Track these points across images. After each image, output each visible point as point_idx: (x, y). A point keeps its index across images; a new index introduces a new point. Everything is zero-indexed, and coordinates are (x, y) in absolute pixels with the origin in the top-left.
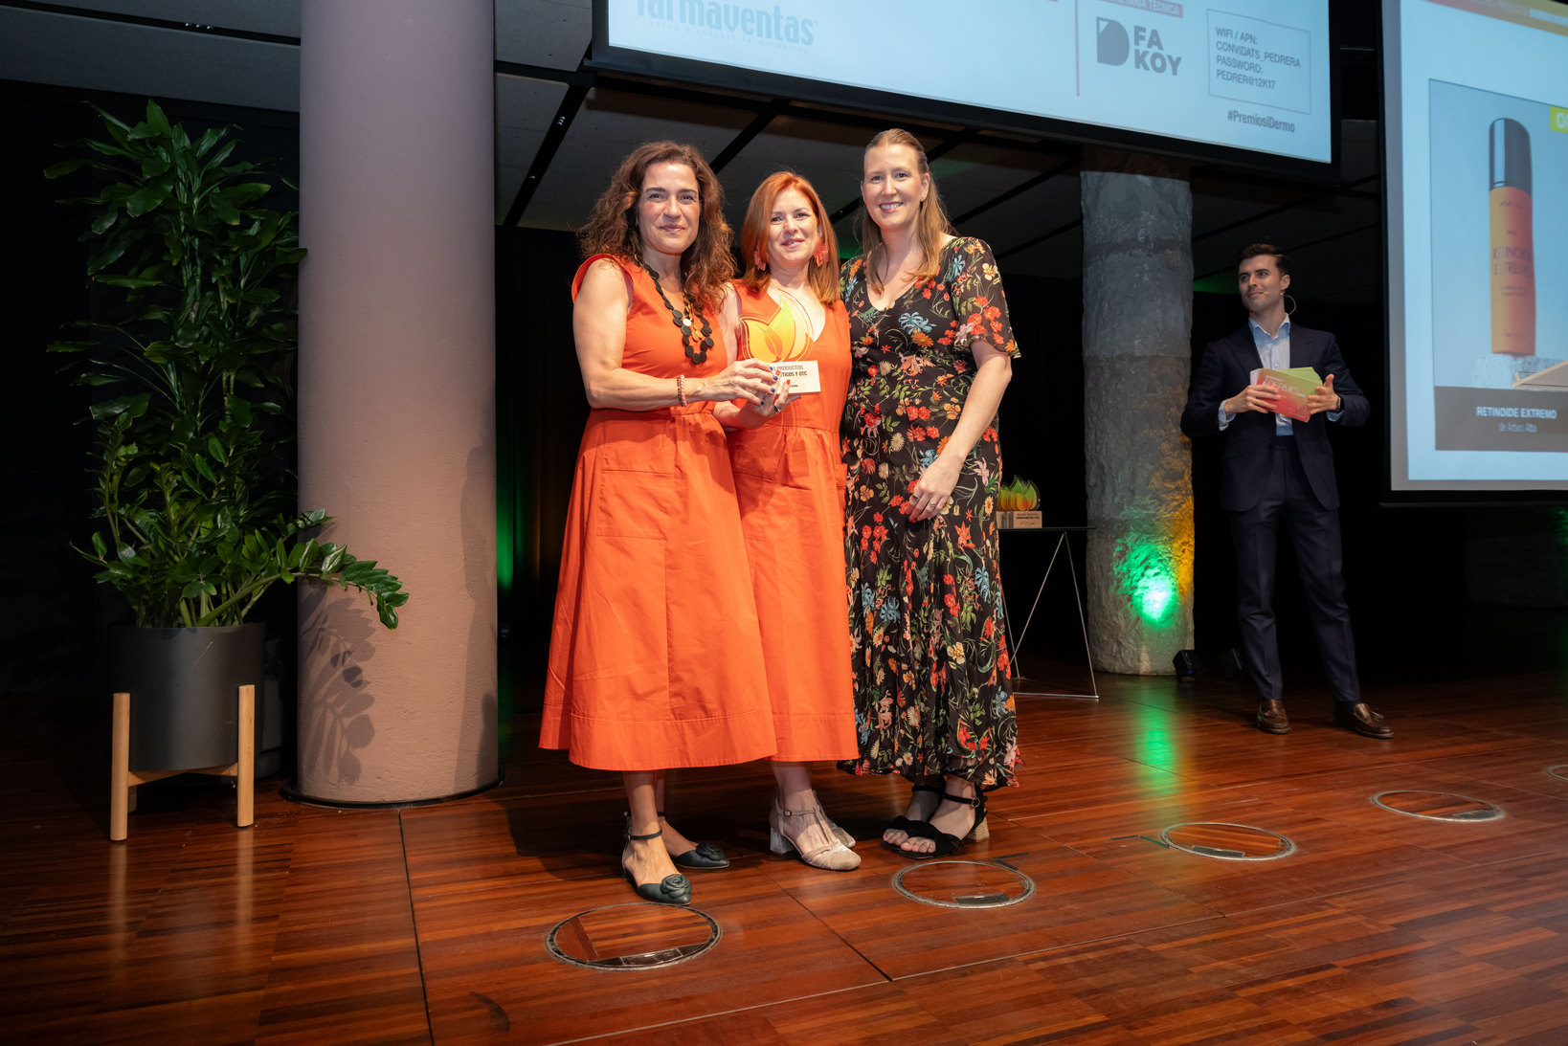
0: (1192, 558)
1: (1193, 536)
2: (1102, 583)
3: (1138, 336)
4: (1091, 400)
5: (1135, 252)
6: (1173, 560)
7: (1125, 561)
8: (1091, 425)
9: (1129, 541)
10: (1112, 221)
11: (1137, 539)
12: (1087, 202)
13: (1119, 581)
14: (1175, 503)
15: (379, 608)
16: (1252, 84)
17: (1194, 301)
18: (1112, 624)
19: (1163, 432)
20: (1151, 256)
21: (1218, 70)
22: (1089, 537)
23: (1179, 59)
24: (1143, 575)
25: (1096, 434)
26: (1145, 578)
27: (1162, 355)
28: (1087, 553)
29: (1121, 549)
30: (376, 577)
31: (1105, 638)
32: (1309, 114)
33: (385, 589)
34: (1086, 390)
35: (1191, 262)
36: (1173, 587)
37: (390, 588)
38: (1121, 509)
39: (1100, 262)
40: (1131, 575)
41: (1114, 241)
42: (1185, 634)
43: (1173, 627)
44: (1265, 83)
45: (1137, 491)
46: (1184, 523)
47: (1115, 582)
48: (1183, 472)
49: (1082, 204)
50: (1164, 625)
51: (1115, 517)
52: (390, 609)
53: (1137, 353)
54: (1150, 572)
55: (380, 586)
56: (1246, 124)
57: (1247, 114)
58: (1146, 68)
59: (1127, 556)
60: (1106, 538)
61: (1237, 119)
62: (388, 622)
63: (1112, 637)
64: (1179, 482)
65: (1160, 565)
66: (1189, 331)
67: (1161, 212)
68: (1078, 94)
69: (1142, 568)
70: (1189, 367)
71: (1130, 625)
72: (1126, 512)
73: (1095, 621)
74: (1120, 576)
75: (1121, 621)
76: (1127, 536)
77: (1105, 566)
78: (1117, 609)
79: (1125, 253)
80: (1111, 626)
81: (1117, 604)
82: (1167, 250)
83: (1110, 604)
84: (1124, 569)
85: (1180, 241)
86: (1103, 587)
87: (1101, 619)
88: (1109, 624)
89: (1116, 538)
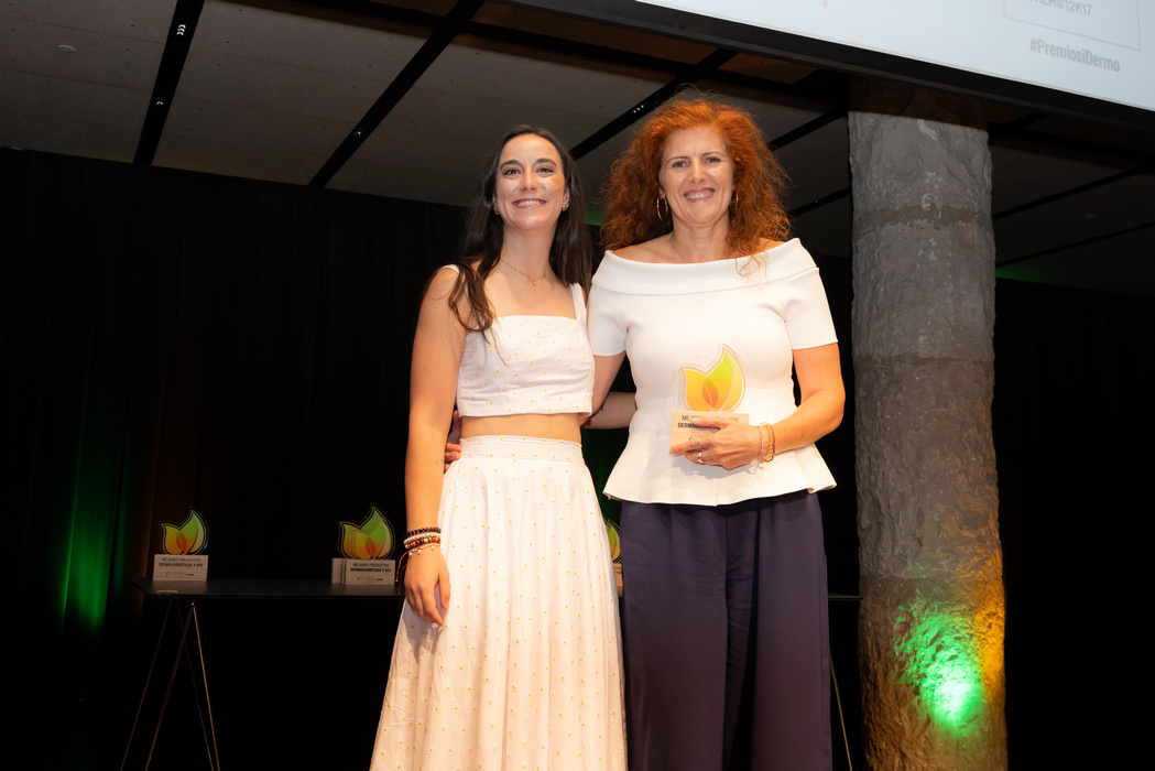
0: (1002, 635)
1: (1001, 605)
2: (879, 667)
3: (922, 331)
5: (918, 222)
6: (975, 638)
7: (910, 637)
8: (863, 447)
9: (915, 607)
10: (889, 182)
11: (925, 609)
12: (857, 159)
13: (902, 665)
14: (976, 559)
17: (996, 288)
19: (958, 460)
20: (938, 229)
22: (863, 602)
24: (934, 658)
25: (869, 459)
26: (936, 664)
27: (953, 357)
28: (860, 622)
29: (904, 620)
32: (1138, 50)
35: (991, 239)
36: (977, 676)
38: (905, 562)
39: (873, 234)
40: (918, 657)
41: (891, 207)
42: (994, 746)
43: (977, 734)
45: (924, 541)
46: (989, 587)
47: (896, 666)
48: (987, 517)
49: (851, 161)
50: (965, 732)
51: (896, 575)
53: (923, 353)
54: (944, 654)
56: (1055, 58)
57: (1056, 45)
59: (912, 631)
60: (884, 603)
61: (1043, 50)
64: (982, 531)
65: (957, 644)
66: (991, 327)
67: (950, 173)
69: (932, 650)
70: (993, 374)
71: (917, 730)
72: (910, 568)
74: (903, 658)
75: (905, 723)
76: (913, 602)
77: (882, 643)
78: (899, 705)
79: (905, 224)
80: (891, 729)
81: (900, 696)
82: (960, 222)
83: (891, 699)
84: (909, 649)
85: (976, 211)
86: (880, 671)
87: (878, 718)
88: (888, 726)
89: (898, 605)
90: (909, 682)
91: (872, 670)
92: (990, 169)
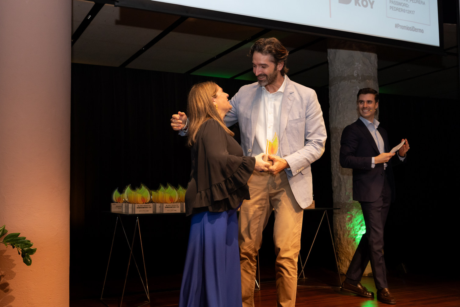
2: (341, 233)
3: (355, 119)
4: (334, 147)
5: (353, 81)
7: (352, 222)
9: (353, 213)
10: (342, 66)
11: (357, 213)
12: (331, 57)
13: (349, 231)
15: (23, 256)
16: (405, 12)
18: (346, 251)
20: (360, 83)
21: (390, 6)
22: (335, 211)
23: (373, 2)
24: (360, 229)
26: (361, 231)
28: (334, 218)
29: (350, 217)
30: (21, 241)
31: (343, 258)
32: (430, 25)
33: (25, 246)
34: (331, 143)
35: (378, 86)
37: (28, 246)
39: (337, 85)
40: (355, 229)
41: (343, 75)
44: (410, 12)
47: (347, 232)
49: (328, 58)
51: (347, 202)
52: (28, 256)
55: (23, 245)
56: (403, 30)
57: (403, 25)
58: (359, 5)
59: (352, 220)
60: (343, 212)
61: (399, 27)
62: (28, 262)
63: (347, 258)
67: (364, 63)
68: (331, 17)
69: (359, 226)
73: (338, 250)
74: (350, 229)
75: (350, 251)
76: (353, 211)
77: (342, 225)
78: (348, 245)
79: (348, 81)
80: (346, 253)
81: (348, 243)
82: (367, 80)
83: (345, 243)
84: (351, 226)
85: (373, 76)
86: (342, 234)
87: (341, 249)
88: (345, 252)
89: (347, 211)
90: (352, 237)
91: (339, 234)
92: (377, 60)
